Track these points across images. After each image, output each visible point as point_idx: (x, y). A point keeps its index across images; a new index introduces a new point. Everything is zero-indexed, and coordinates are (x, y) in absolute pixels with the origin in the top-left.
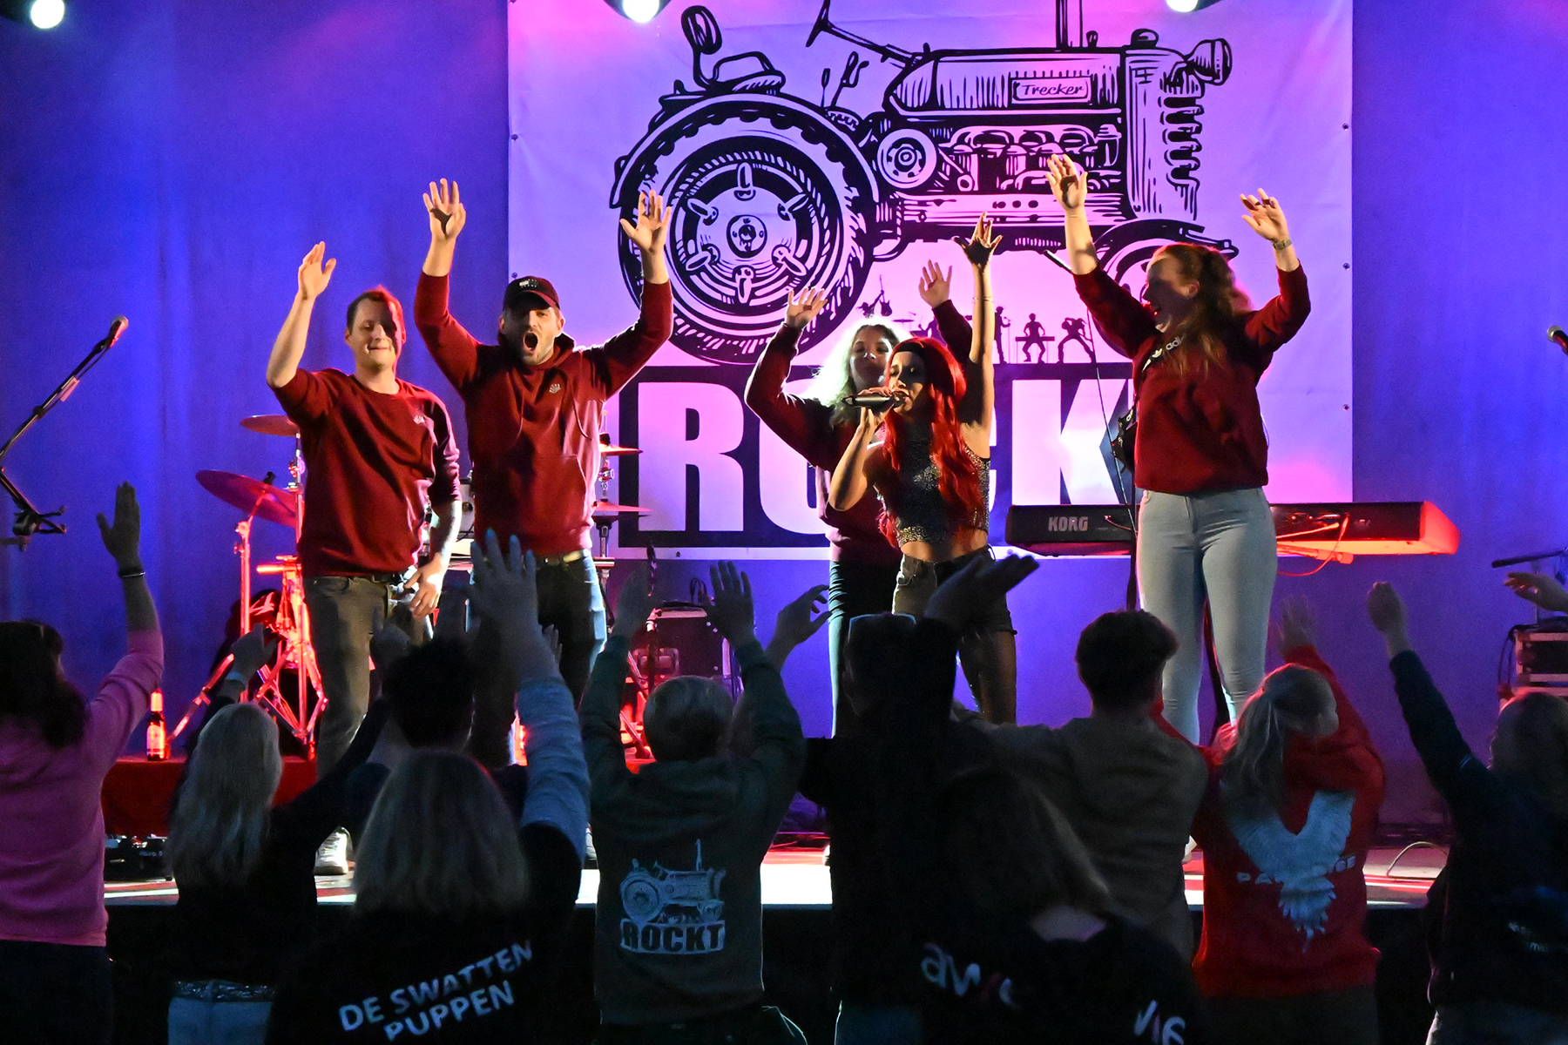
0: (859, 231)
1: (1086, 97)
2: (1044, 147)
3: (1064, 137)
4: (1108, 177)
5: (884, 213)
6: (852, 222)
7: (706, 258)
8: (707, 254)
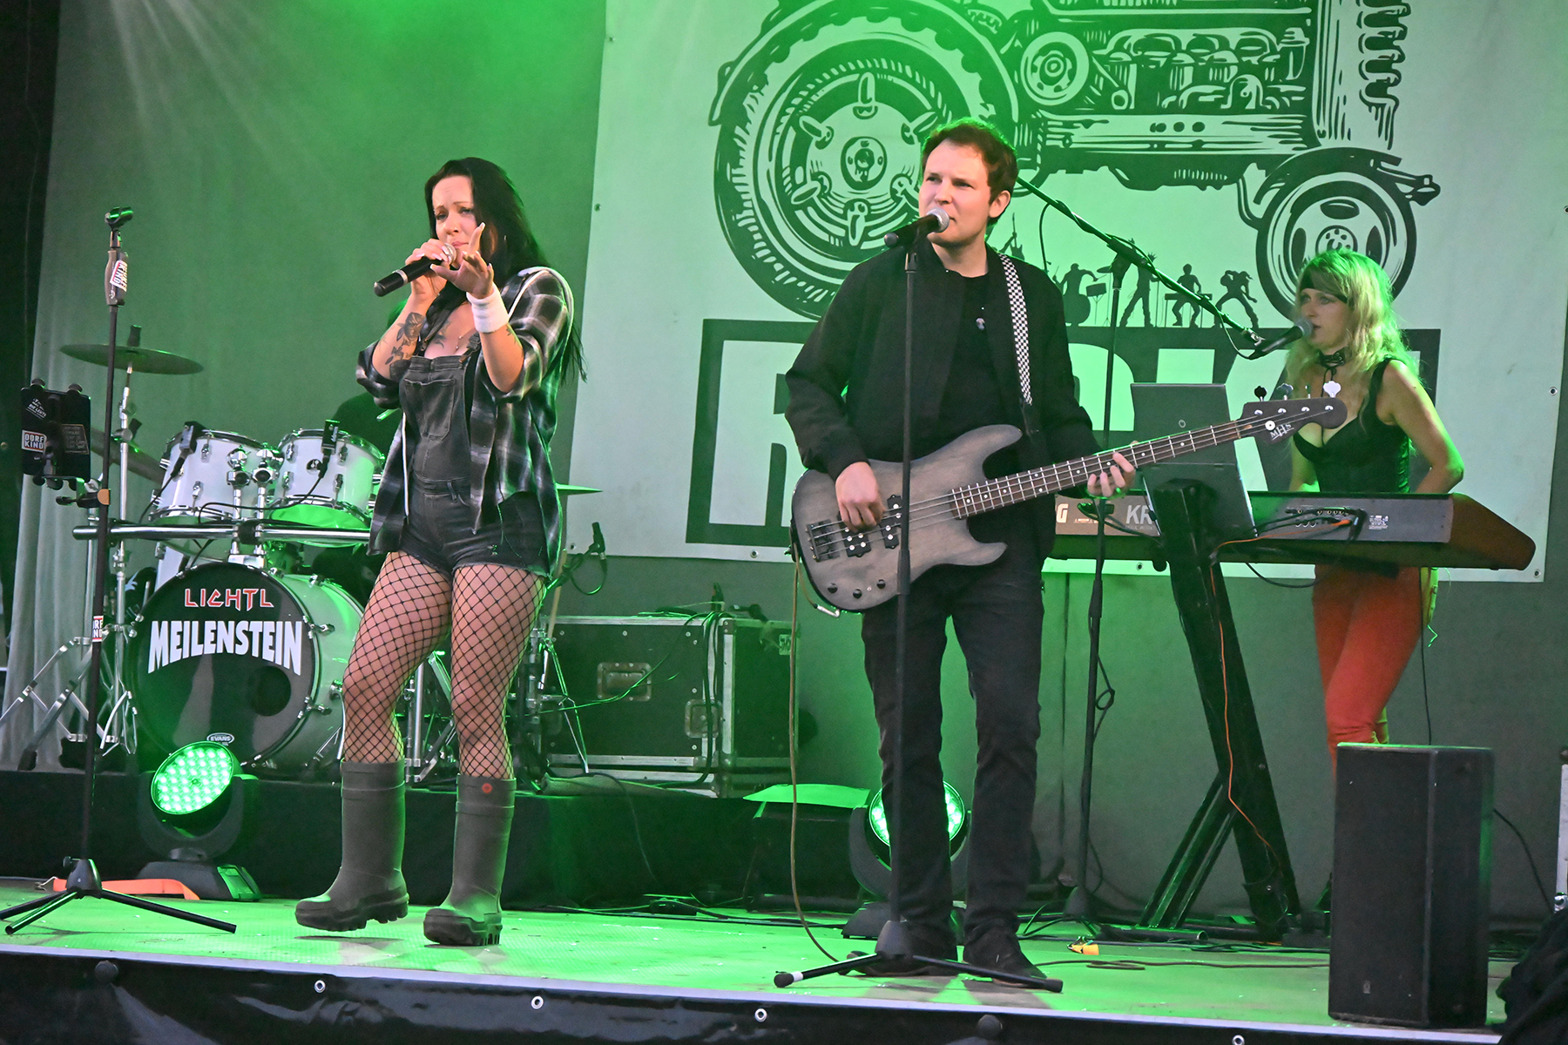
2: (1217, 56)
4: (1289, 94)
5: (1022, 137)
7: (816, 189)
8: (816, 184)
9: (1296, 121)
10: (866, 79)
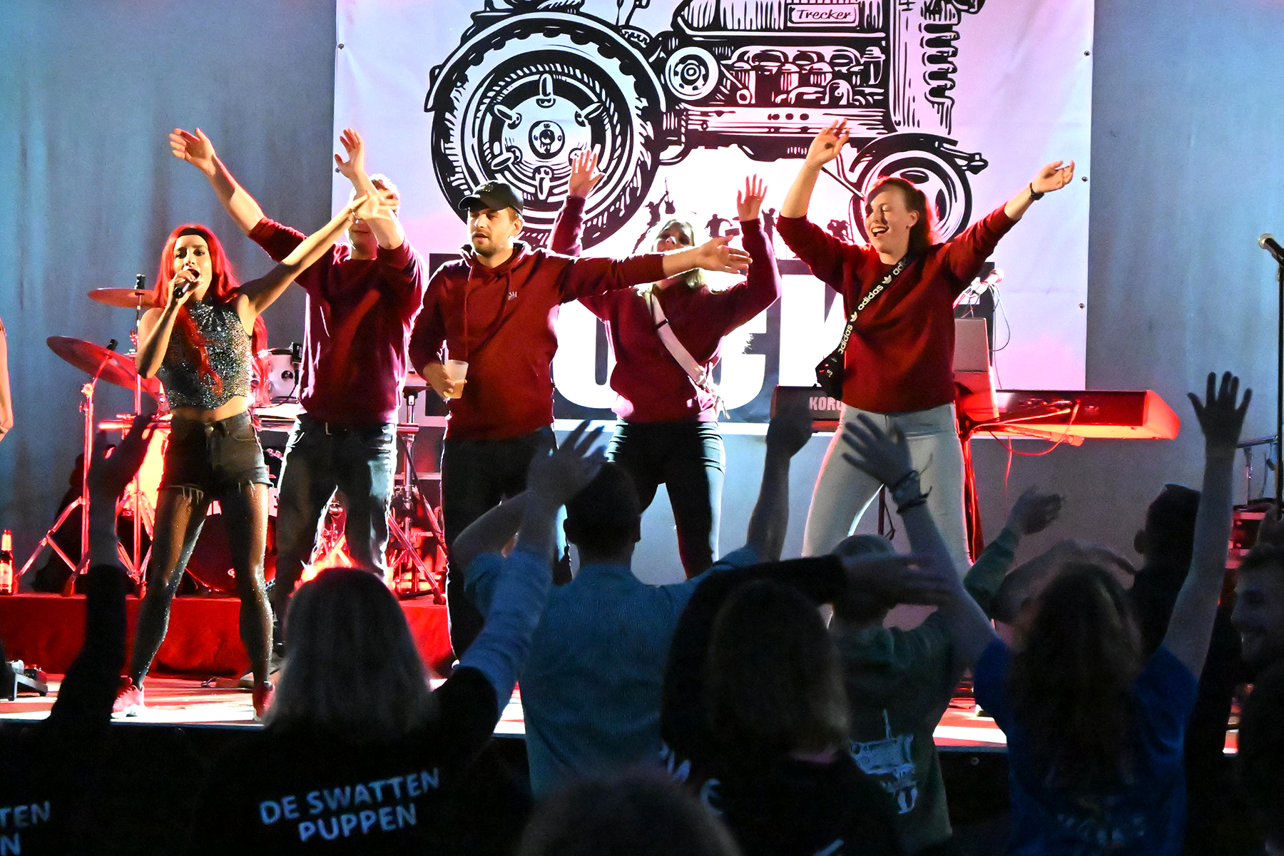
0: (647, 138)
1: (854, 22)
2: (815, 66)
3: (834, 57)
4: (872, 94)
5: (669, 122)
6: (642, 130)
7: (510, 158)
8: (510, 155)
9: (878, 113)
10: (545, 79)
